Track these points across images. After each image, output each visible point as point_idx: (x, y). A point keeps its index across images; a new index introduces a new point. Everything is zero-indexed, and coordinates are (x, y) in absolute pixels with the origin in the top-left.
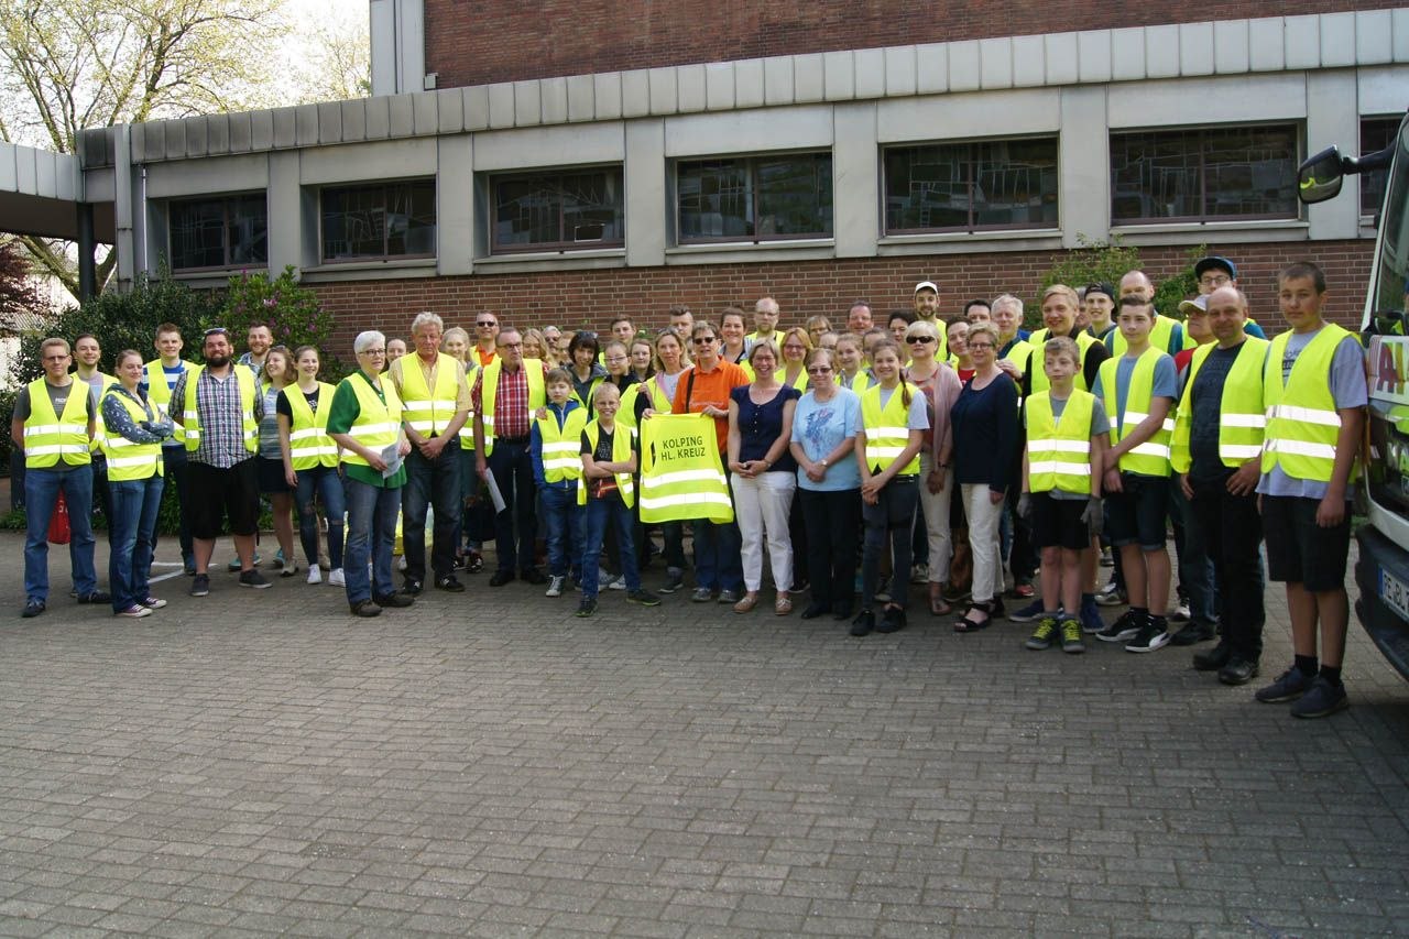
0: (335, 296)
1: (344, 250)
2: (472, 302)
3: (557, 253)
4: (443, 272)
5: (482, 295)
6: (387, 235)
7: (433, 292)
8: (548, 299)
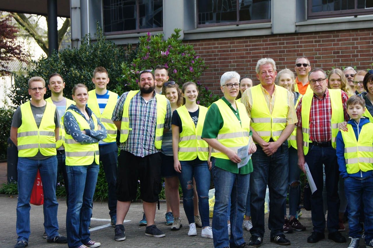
0: (205, 48)
1: (211, 19)
2: (295, 51)
3: (353, 17)
4: (276, 31)
5: (301, 47)
6: (239, 8)
7: (269, 44)
8: (346, 48)
